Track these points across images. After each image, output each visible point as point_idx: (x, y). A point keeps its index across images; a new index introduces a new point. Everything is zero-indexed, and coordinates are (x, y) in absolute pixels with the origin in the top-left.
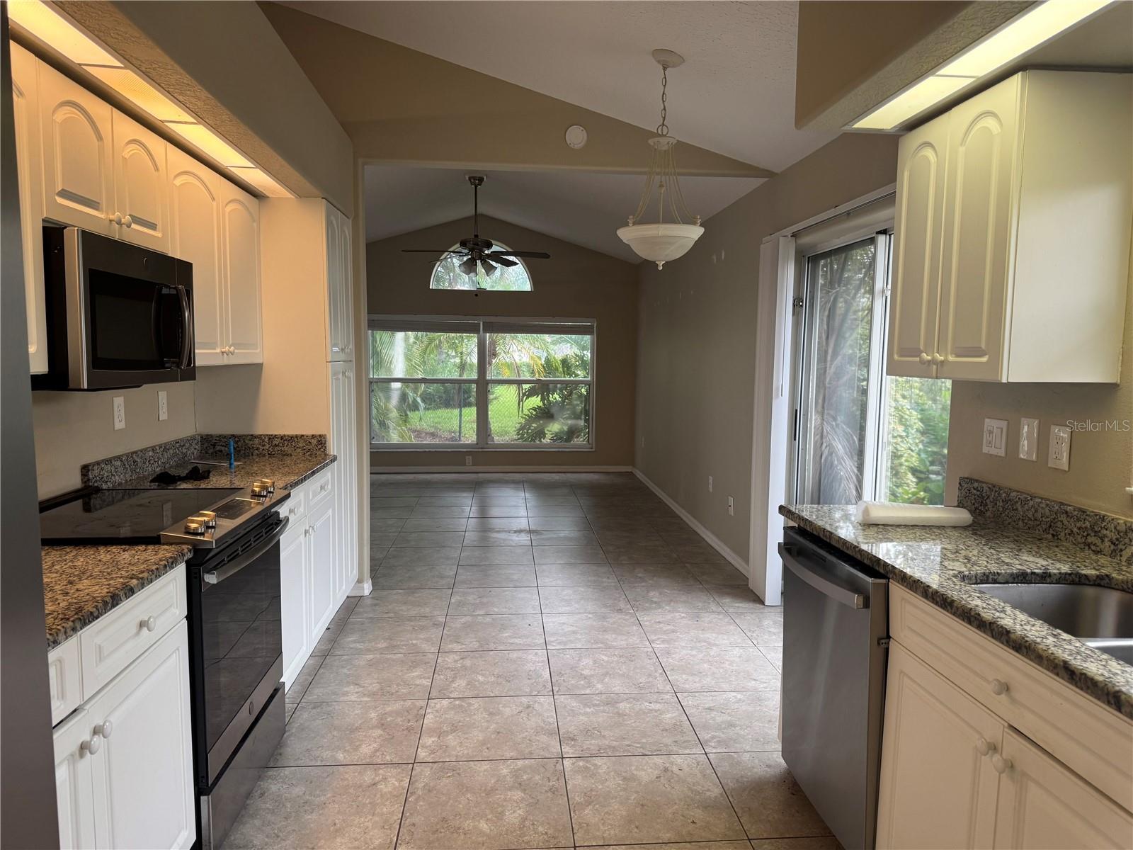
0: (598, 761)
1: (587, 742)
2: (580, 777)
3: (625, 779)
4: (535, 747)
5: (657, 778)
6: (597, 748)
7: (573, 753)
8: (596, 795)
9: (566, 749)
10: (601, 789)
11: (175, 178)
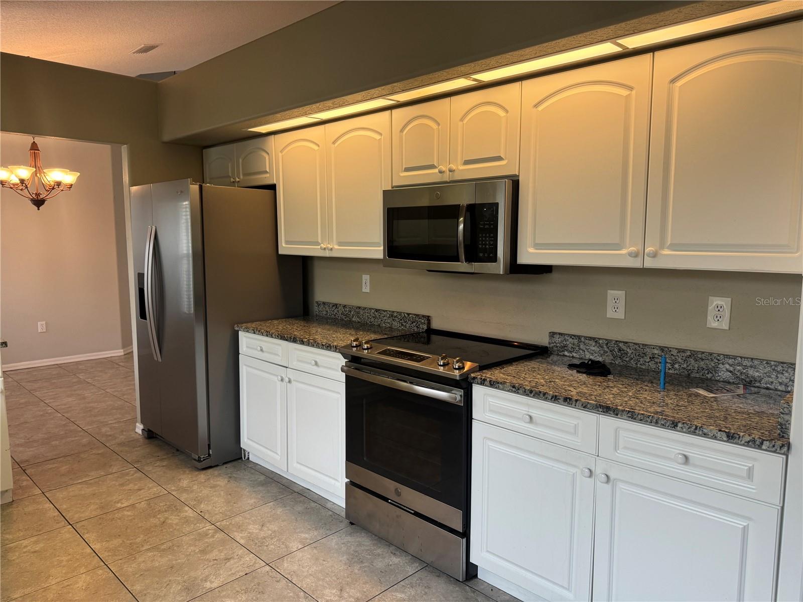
11: (536, 106)
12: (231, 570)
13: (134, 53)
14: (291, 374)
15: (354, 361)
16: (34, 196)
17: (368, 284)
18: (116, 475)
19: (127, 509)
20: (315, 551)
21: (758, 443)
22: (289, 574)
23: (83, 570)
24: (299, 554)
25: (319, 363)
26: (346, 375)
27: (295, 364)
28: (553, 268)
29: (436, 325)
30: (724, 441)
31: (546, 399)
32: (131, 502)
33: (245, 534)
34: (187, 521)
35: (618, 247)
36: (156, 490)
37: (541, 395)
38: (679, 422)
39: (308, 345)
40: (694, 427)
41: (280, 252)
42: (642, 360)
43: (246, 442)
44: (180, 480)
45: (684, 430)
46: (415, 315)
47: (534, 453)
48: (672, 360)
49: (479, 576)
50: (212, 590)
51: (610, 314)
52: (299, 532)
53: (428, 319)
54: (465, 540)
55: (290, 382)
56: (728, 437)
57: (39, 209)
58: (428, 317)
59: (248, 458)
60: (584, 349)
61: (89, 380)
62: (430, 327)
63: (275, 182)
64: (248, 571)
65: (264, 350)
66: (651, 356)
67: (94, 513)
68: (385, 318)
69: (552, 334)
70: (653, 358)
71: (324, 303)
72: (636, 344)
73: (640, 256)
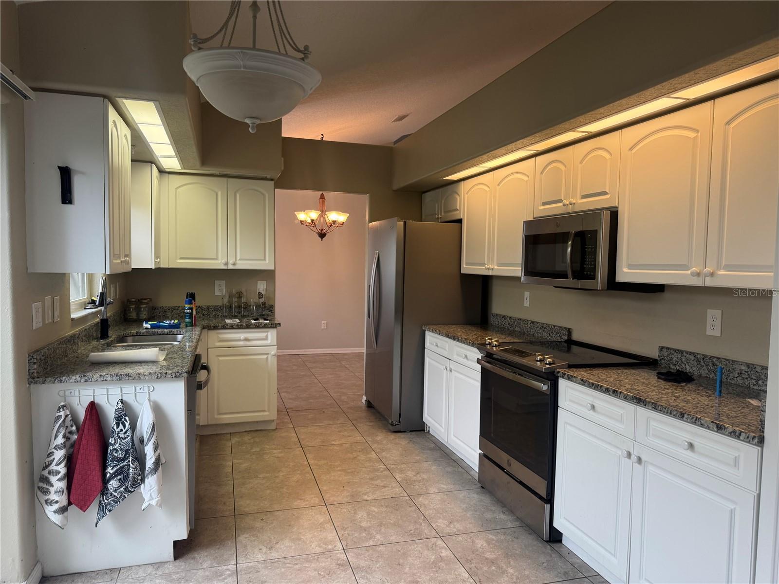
0: (318, 550)
1: (327, 563)
2: (329, 538)
3: (300, 539)
4: (366, 555)
5: (278, 542)
6: (319, 559)
7: (337, 553)
8: (318, 528)
9: (343, 556)
10: (315, 532)
11: (631, 149)
12: (383, 493)
13: (392, 122)
14: (452, 365)
15: (489, 357)
16: (320, 231)
17: (528, 299)
18: (339, 425)
19: (337, 445)
20: (445, 497)
21: (737, 434)
22: (420, 504)
23: (299, 472)
24: (433, 496)
25: (468, 357)
26: (481, 367)
27: (455, 357)
28: (666, 288)
29: (576, 337)
30: (715, 431)
31: (601, 391)
32: (341, 442)
33: (403, 476)
34: (370, 460)
35: (685, 267)
36: (359, 438)
37: (599, 388)
38: (685, 413)
39: (461, 342)
40: (695, 418)
41: (462, 272)
42: (731, 375)
43: (427, 418)
44: (377, 435)
45: (689, 420)
46: (559, 327)
47: (595, 437)
48: (757, 377)
49: (564, 542)
50: (366, 500)
51: (709, 332)
52: (441, 483)
53: (569, 331)
54: (548, 506)
55: (451, 371)
56: (717, 427)
57: (322, 240)
58: (569, 329)
59: (429, 431)
60: (685, 363)
61: (347, 366)
62: (571, 338)
63: (462, 217)
64: (394, 496)
65: (438, 345)
66: (739, 372)
67: (318, 444)
68: (538, 329)
69: (661, 349)
70: (741, 373)
71: (497, 315)
72: (727, 360)
73: (702, 276)
